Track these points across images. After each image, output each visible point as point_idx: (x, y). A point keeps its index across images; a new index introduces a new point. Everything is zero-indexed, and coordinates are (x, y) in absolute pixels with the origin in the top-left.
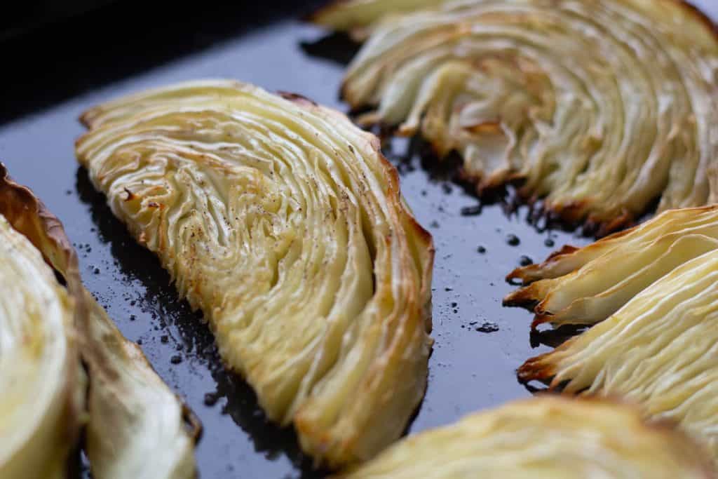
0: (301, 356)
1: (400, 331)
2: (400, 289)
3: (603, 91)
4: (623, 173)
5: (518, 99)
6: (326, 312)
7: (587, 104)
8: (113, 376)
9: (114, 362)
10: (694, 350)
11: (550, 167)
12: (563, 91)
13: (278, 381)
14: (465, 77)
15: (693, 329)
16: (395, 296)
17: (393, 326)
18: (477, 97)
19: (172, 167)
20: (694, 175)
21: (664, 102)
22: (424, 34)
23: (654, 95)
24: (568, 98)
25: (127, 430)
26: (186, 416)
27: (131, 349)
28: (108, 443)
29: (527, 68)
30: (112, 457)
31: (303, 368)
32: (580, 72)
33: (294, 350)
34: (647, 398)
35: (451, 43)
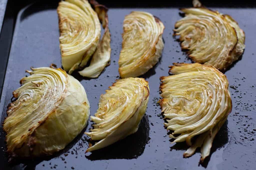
0: (126, 60)
1: (141, 63)
2: (145, 57)
3: (211, 40)
4: (204, 55)
5: (198, 36)
6: (134, 56)
7: (207, 42)
8: (102, 52)
9: (104, 50)
10: (180, 85)
11: (194, 50)
12: (205, 38)
13: (121, 62)
14: (193, 29)
15: (183, 82)
16: (144, 58)
17: (140, 61)
18: (193, 34)
19: (134, 25)
20: (215, 60)
21: (219, 46)
22: (193, 19)
23: (218, 45)
24: (205, 39)
25: (99, 60)
26: (109, 62)
27: (110, 50)
28: (95, 61)
29: (203, 32)
30: (94, 63)
31: (125, 62)
32: (210, 36)
33: (126, 59)
34: (170, 88)
35: (195, 23)
